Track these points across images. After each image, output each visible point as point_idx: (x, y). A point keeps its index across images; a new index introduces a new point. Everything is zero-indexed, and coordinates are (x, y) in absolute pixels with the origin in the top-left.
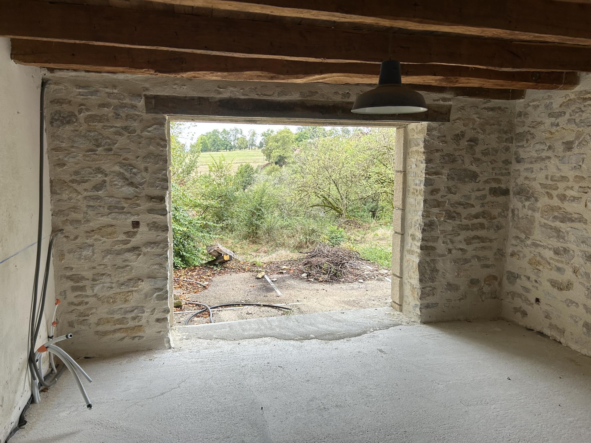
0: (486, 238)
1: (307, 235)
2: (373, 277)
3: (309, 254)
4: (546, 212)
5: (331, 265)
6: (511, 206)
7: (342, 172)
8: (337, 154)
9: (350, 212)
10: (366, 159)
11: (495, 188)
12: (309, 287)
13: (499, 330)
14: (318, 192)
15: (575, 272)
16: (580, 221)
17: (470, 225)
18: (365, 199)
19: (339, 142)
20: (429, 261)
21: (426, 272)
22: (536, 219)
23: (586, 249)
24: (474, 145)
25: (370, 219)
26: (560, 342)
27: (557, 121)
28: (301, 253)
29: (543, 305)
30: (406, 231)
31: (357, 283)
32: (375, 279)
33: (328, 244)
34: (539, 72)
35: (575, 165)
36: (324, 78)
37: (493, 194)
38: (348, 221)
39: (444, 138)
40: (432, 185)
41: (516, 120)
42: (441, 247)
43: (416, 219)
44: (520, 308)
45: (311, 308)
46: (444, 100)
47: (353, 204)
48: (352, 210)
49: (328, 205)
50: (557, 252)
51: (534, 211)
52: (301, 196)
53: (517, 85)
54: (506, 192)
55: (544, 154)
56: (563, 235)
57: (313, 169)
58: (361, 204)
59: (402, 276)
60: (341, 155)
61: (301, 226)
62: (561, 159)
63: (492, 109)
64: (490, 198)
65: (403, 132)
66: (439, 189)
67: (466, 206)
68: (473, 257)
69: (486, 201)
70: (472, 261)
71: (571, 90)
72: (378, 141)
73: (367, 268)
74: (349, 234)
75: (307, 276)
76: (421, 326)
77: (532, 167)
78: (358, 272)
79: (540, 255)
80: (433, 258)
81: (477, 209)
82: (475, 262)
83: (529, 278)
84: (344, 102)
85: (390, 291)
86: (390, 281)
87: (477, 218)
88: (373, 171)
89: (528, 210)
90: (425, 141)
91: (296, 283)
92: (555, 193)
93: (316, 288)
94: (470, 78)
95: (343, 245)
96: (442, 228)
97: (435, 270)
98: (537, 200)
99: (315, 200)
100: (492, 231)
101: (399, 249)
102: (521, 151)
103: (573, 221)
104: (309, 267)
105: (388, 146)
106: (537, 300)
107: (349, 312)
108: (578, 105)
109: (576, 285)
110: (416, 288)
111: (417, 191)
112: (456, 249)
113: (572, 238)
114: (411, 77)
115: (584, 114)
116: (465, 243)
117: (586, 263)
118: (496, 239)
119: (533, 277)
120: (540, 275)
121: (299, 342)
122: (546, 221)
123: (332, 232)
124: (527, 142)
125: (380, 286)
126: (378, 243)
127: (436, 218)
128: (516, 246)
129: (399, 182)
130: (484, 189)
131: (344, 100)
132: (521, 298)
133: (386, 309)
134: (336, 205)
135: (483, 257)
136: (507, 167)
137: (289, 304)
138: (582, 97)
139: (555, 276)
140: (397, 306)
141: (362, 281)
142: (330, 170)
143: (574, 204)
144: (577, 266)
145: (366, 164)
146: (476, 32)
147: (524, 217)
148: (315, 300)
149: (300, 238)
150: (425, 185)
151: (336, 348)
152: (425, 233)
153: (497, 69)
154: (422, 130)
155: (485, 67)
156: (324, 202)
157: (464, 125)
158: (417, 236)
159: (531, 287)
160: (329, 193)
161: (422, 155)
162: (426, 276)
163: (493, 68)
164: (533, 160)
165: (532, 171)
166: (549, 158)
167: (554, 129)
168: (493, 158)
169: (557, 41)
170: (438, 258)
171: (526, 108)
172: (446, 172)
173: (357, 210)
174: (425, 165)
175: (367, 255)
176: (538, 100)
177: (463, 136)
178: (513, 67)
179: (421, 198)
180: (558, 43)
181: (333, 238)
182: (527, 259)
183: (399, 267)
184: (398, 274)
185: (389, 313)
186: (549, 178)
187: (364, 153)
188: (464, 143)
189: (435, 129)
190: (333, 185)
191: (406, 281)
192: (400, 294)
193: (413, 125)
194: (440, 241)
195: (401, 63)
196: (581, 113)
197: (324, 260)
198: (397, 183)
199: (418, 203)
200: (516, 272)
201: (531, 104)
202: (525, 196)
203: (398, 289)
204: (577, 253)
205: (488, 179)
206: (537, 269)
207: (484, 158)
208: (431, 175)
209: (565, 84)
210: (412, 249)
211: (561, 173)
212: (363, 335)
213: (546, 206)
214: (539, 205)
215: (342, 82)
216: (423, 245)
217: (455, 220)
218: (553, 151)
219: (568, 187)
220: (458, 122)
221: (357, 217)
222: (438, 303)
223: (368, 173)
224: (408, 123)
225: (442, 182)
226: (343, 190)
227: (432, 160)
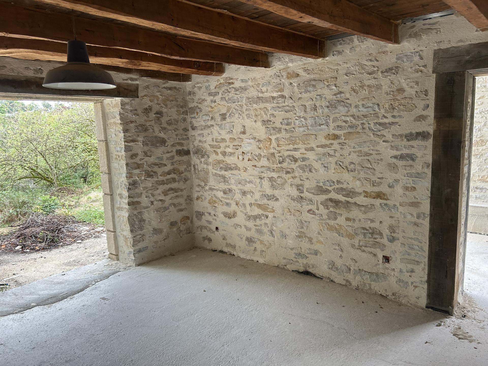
0: (178, 188)
1: (17, 208)
2: (90, 236)
3: (21, 226)
4: (215, 165)
5: (47, 232)
6: (193, 163)
7: (48, 144)
8: (41, 127)
9: (61, 180)
10: (71, 131)
11: (180, 150)
12: (25, 258)
13: (195, 256)
14: (24, 165)
15: (237, 204)
16: (236, 169)
17: (165, 180)
18: (74, 167)
19: (40, 116)
20: (137, 214)
21: (135, 223)
22: (210, 171)
23: (241, 188)
24: (160, 117)
25: (82, 185)
26: (234, 255)
27: (214, 99)
28: (11, 226)
29: (221, 232)
30: (114, 191)
31: (75, 244)
32: (93, 237)
33: (42, 213)
34: (198, 61)
35: (229, 130)
36: (11, 53)
37: (179, 154)
38: (60, 189)
39: (136, 112)
40: (131, 151)
41: (187, 98)
42: (145, 201)
43: (122, 180)
44: (207, 236)
45: (30, 278)
46: (132, 79)
47: (64, 172)
48: (64, 179)
49: (38, 176)
50: (225, 193)
51: (208, 165)
52: (5, 170)
53: (185, 71)
54: (187, 153)
55: (210, 123)
56: (227, 180)
57: (15, 143)
58: (72, 172)
59: (115, 230)
60: (44, 128)
61: (9, 200)
62: (220, 126)
63: (170, 89)
64: (177, 158)
65: (100, 106)
66: (137, 154)
67: (160, 166)
68: (171, 205)
69: (175, 160)
70: (170, 208)
71: (220, 76)
72: (80, 114)
73: (84, 229)
74: (63, 200)
75: (22, 248)
76: (136, 269)
77: (202, 132)
78: (76, 234)
79: (215, 196)
80: (139, 211)
81: (169, 167)
82: (172, 208)
83: (210, 214)
84: (37, 77)
85: (106, 244)
86: (106, 236)
87: (169, 174)
88: (79, 141)
89: (204, 164)
90: (120, 114)
91: (9, 257)
92: (219, 151)
93: (33, 258)
94: (150, 63)
95: (58, 211)
96: (144, 186)
97: (142, 220)
98: (208, 157)
99: (21, 172)
100: (181, 183)
101: (110, 208)
102: (194, 120)
103: (232, 169)
104: (22, 238)
105: (90, 119)
106: (217, 228)
107: (69, 273)
108: (226, 88)
109: (239, 213)
110: (128, 238)
111: (119, 157)
112: (157, 201)
113: (233, 181)
114: (100, 58)
115: (230, 94)
116: (163, 195)
117: (242, 197)
118: (185, 189)
119: (213, 213)
120: (217, 210)
121: (19, 315)
122: (216, 172)
123: (45, 201)
124: (197, 114)
125: (97, 242)
126: (92, 205)
127: (138, 177)
128: (199, 192)
129: (103, 150)
130: (172, 151)
131: (37, 76)
132: (206, 229)
133: (105, 261)
134: (46, 175)
135: (177, 204)
136: (186, 133)
137: (4, 280)
138: (228, 81)
139: (226, 209)
140: (114, 257)
141: (80, 241)
142: (35, 143)
143: (231, 158)
144: (238, 200)
145: (71, 136)
146: (148, 24)
147: (202, 170)
148: (33, 269)
149: (9, 212)
150: (125, 151)
151: (60, 308)
152: (130, 191)
153: (169, 57)
154: (116, 104)
155: (159, 55)
156: (32, 174)
157: (151, 101)
158: (124, 195)
159: (211, 220)
160: (37, 164)
161: (119, 126)
162: (135, 226)
163: (165, 56)
164: (203, 128)
165: (203, 136)
166: (213, 126)
167: (213, 105)
168: (175, 127)
169: (207, 38)
170: (143, 210)
171: (193, 89)
172: (141, 139)
173: (68, 178)
174: (123, 134)
175: (83, 217)
176: (200, 83)
177: (151, 109)
178: (180, 56)
179: (123, 163)
180: (208, 40)
181: (47, 207)
182: (207, 200)
183: (111, 223)
184: (112, 230)
185: (107, 264)
186: (214, 140)
187: (68, 125)
188: (152, 115)
189: (127, 104)
190: (39, 158)
191: (119, 234)
192: (115, 246)
193: (108, 101)
194: (144, 196)
195: (86, 44)
196: (228, 93)
197: (38, 230)
198: (101, 151)
199: (121, 167)
200: (201, 211)
201: (196, 86)
202: (201, 154)
203: (113, 242)
204: (237, 191)
205: (174, 144)
206: (214, 206)
207: (169, 127)
208: (129, 143)
209: (216, 72)
210: (122, 206)
211: (221, 136)
212: (86, 289)
213: (215, 160)
214: (210, 160)
215: (31, 58)
216: (130, 202)
217: (153, 178)
218: (215, 121)
219: (226, 146)
220: (145, 98)
221: (69, 184)
222: (147, 247)
223: (75, 144)
224: (103, 99)
225: (139, 147)
226: (51, 160)
227: (128, 130)
